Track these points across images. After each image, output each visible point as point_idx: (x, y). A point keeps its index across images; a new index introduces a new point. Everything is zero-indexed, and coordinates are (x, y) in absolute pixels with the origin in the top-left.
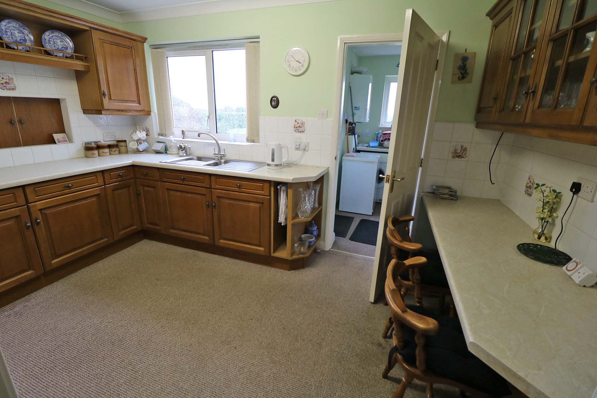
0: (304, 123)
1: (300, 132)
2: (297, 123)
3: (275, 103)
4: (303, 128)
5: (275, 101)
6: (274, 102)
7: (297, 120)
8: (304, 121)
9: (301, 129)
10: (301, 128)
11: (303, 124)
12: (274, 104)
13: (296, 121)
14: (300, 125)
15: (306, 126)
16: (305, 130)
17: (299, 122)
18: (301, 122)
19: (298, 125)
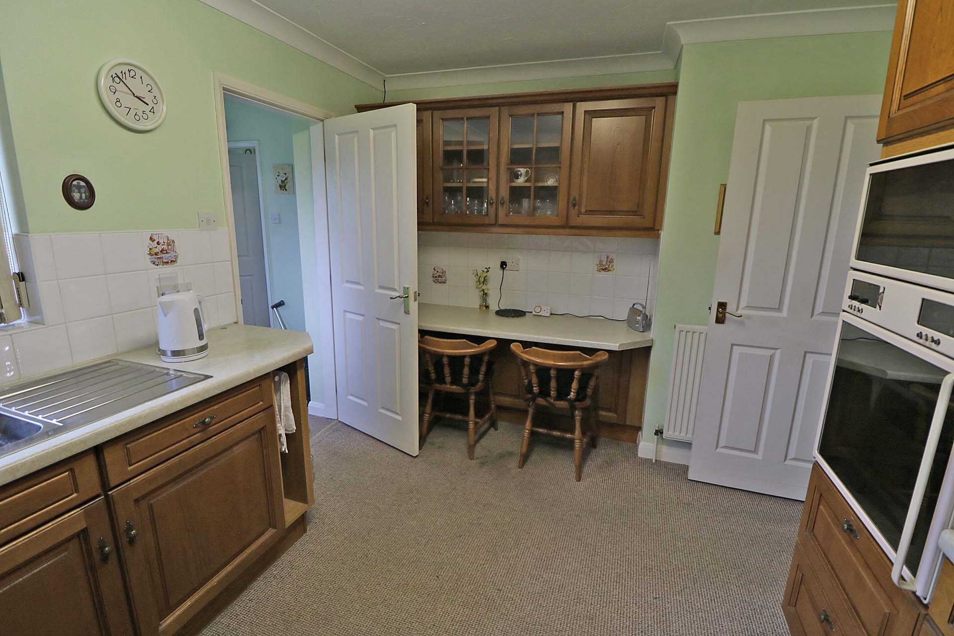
0: (173, 242)
1: (167, 263)
2: (155, 242)
3: (84, 195)
4: (172, 254)
5: (83, 190)
6: (79, 192)
7: (154, 237)
8: (171, 238)
9: (167, 255)
10: (167, 253)
11: (171, 243)
12: (81, 197)
13: (151, 239)
14: (165, 247)
15: (177, 248)
16: (176, 257)
17: (161, 241)
18: (166, 241)
19: (160, 247)
